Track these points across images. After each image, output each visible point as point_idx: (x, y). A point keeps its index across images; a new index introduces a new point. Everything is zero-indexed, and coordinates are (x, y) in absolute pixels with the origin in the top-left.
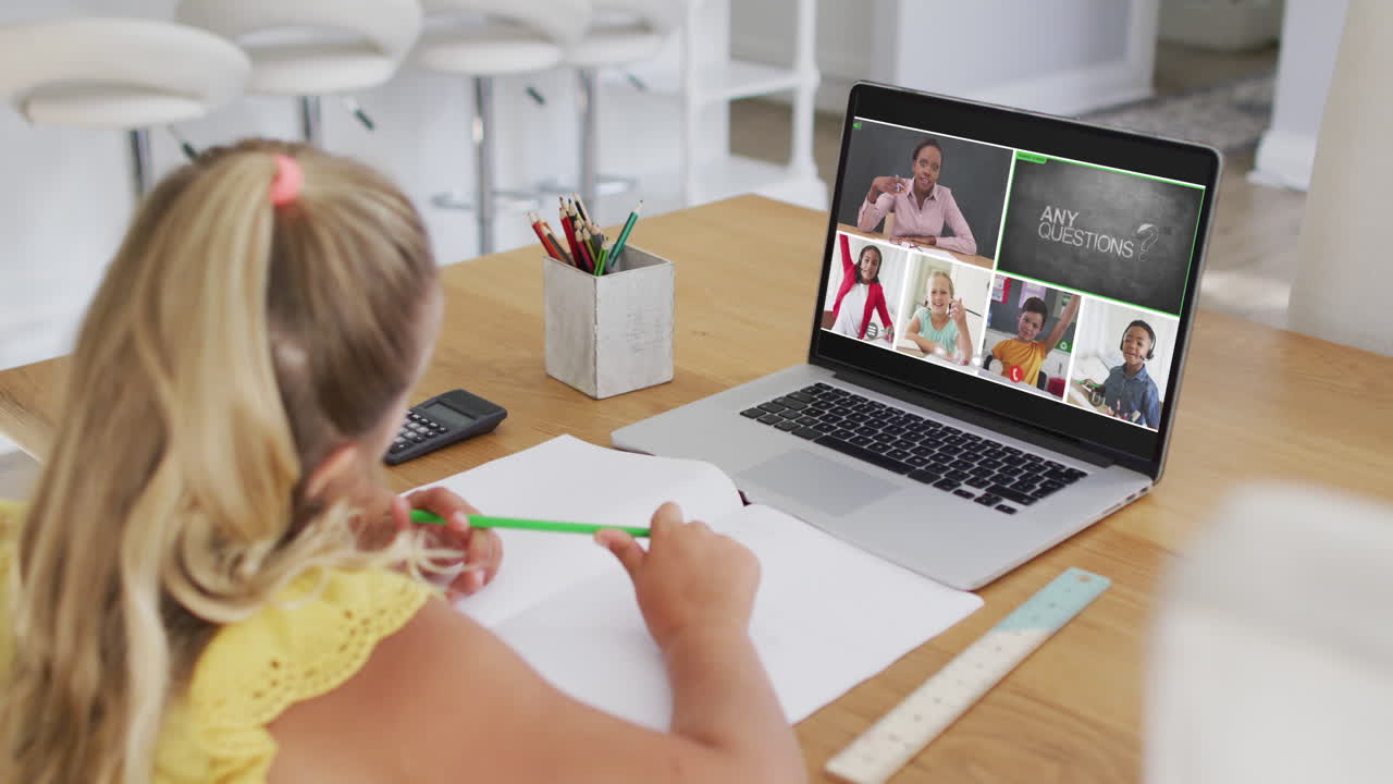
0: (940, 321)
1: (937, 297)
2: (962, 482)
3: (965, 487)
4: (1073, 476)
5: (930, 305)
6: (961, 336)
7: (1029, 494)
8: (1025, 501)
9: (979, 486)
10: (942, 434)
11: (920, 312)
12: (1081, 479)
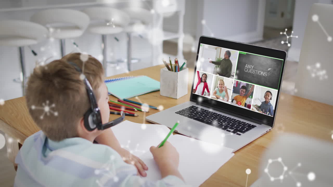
0: (221, 91)
1: (220, 86)
2: (228, 128)
3: (229, 129)
4: (253, 127)
5: (219, 87)
6: (226, 95)
7: (244, 131)
8: (243, 132)
9: (232, 129)
10: (223, 117)
11: (216, 89)
12: (255, 127)
